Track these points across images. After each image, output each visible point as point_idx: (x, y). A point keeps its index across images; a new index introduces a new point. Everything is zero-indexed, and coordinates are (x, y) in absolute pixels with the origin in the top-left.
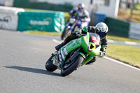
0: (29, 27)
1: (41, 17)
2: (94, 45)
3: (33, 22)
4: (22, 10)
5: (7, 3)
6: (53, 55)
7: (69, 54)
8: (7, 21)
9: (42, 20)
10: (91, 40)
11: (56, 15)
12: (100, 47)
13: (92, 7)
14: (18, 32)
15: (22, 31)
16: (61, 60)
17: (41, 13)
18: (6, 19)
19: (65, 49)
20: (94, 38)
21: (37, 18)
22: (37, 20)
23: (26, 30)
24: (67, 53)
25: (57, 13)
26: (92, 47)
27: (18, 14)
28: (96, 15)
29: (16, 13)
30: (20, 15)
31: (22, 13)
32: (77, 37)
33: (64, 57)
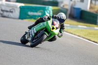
0: (28, 17)
1: (35, 10)
2: (55, 27)
3: (30, 13)
4: (23, 5)
6: (26, 33)
7: (37, 32)
8: (12, 12)
9: (37, 12)
10: (53, 24)
11: (47, 9)
13: (72, 3)
14: (20, 20)
15: (22, 19)
16: (31, 36)
17: (36, 7)
18: (12, 10)
19: (34, 29)
21: (33, 10)
22: (33, 12)
23: (25, 19)
24: (35, 32)
25: (47, 7)
26: (53, 28)
27: (20, 7)
28: (74, 8)
29: (19, 6)
30: (21, 8)
31: (23, 6)
32: (44, 21)
33: (33, 34)
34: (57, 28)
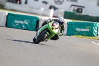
1: (83, 26)
10: (53, 25)
17: (84, 23)
20: (55, 24)
21: (81, 26)
25: (95, 23)
26: (53, 29)
29: (66, 23)
30: (69, 24)
34: (56, 28)
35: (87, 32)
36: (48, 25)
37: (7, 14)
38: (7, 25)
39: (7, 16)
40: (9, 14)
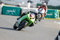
2: (32, 18)
5: (34, 6)
7: (22, 21)
9: (49, 13)
10: (31, 16)
12: (35, 19)
19: (20, 19)
25: (56, 10)
33: (19, 23)
35: (51, 16)
36: (27, 16)
37: (2, 7)
38: (2, 13)
39: (2, 8)
40: (3, 7)
